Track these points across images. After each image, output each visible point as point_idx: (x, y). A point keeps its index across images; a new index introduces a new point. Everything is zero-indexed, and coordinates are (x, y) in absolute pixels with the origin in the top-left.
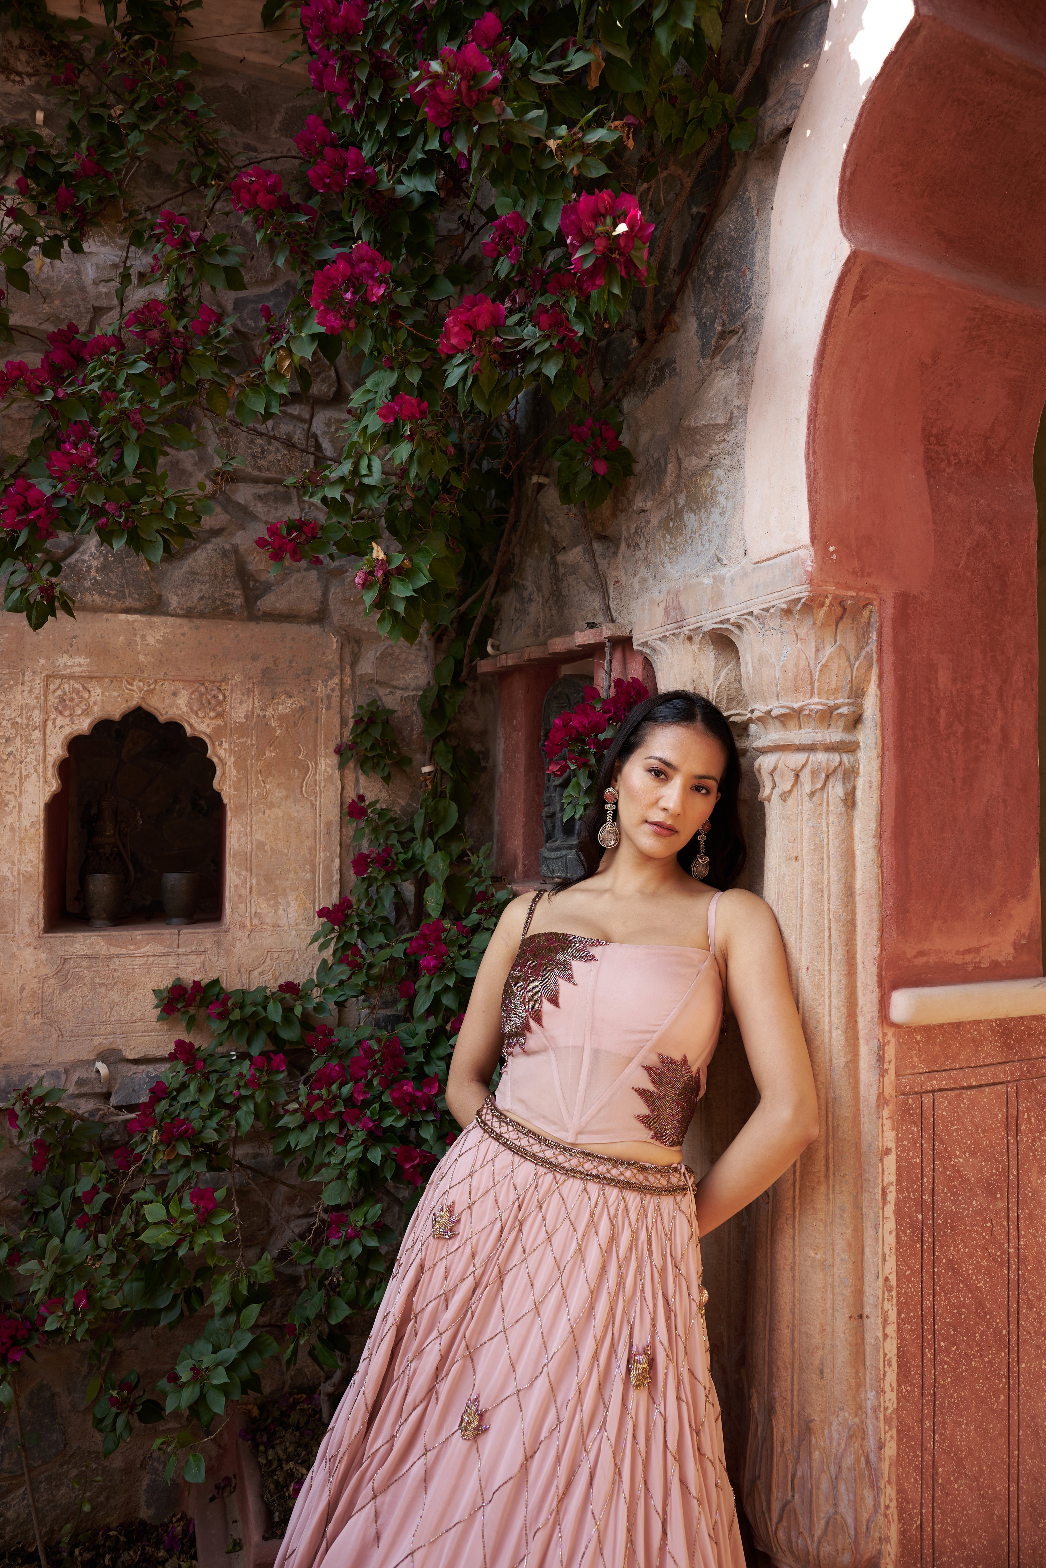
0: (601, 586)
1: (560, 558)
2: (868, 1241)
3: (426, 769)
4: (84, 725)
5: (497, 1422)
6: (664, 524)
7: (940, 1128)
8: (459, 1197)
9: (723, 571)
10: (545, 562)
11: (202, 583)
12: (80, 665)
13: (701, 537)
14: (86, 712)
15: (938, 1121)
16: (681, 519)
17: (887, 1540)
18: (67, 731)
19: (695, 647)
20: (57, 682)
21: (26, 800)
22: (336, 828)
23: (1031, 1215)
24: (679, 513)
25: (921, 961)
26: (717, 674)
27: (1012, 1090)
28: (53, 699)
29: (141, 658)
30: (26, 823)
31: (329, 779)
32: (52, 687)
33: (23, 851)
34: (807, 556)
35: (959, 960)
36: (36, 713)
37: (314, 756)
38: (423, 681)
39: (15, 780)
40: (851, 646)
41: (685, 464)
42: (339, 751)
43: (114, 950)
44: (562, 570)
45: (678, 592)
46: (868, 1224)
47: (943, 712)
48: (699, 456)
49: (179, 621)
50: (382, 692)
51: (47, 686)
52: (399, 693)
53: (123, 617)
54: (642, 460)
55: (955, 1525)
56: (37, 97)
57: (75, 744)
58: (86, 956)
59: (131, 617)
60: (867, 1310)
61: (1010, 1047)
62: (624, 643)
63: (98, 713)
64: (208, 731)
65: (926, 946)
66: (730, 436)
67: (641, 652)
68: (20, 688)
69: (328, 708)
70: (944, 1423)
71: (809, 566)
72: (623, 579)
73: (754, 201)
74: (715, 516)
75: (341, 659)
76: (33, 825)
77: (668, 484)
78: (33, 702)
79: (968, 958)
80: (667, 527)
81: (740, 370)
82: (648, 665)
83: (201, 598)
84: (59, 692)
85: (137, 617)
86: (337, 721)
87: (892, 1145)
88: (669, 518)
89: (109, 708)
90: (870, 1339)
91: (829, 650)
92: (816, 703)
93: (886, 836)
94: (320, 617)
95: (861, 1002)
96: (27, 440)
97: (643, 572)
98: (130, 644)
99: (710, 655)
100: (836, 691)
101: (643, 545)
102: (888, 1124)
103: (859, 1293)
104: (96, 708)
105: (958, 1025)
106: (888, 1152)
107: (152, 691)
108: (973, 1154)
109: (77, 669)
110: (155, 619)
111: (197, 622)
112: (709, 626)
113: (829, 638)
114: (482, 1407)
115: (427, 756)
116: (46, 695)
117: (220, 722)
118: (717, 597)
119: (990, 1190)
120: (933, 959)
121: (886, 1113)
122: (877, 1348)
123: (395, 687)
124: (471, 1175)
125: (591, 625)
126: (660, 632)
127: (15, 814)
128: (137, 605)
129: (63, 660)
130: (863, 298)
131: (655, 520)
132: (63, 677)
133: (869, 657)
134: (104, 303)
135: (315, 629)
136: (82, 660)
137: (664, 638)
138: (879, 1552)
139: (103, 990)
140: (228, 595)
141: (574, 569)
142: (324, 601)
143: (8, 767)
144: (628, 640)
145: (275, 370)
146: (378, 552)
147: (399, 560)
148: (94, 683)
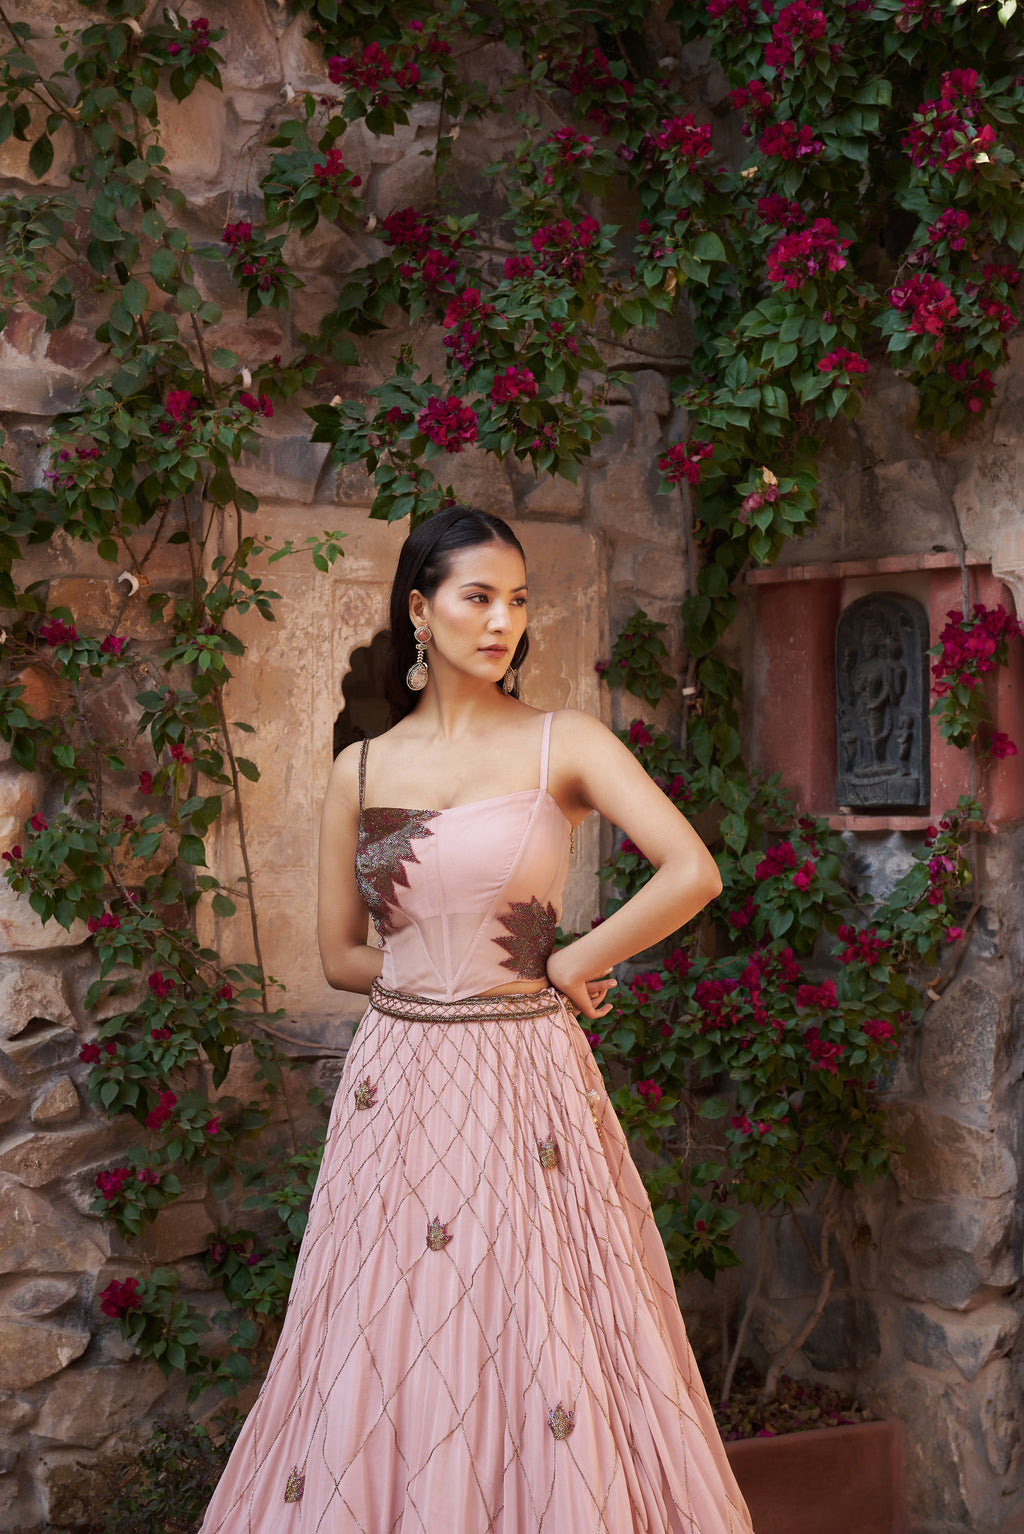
0: (950, 512)
1: (879, 471)
3: (688, 691)
4: (366, 636)
8: (372, 1070)
10: (851, 471)
11: (475, 477)
12: (364, 569)
14: (369, 623)
18: (352, 642)
20: (343, 587)
21: (318, 719)
28: (339, 608)
30: (319, 744)
31: (589, 701)
32: (338, 593)
33: (316, 777)
36: (326, 622)
37: (574, 675)
38: (680, 590)
39: (307, 698)
42: (601, 670)
44: (882, 485)
50: (642, 604)
51: (334, 592)
52: (658, 604)
57: (359, 656)
62: (982, 571)
63: (379, 623)
67: (1001, 580)
68: (311, 594)
69: (588, 620)
72: (977, 506)
75: (599, 564)
76: (324, 747)
78: (322, 610)
82: (1007, 591)
83: (476, 495)
84: (345, 599)
86: (596, 635)
94: (579, 518)
96: (318, 316)
97: (1005, 503)
101: (1005, 478)
104: (377, 618)
109: (362, 573)
115: (689, 676)
116: (333, 602)
123: (655, 597)
124: (379, 1050)
125: (939, 549)
127: (308, 735)
129: (349, 563)
131: (1022, 457)
132: (348, 582)
134: (382, 160)
135: (574, 530)
136: (365, 563)
140: (500, 491)
141: (898, 485)
142: (586, 499)
143: (301, 682)
144: (986, 569)
145: (660, 287)
146: (769, 477)
147: (789, 486)
148: (375, 589)
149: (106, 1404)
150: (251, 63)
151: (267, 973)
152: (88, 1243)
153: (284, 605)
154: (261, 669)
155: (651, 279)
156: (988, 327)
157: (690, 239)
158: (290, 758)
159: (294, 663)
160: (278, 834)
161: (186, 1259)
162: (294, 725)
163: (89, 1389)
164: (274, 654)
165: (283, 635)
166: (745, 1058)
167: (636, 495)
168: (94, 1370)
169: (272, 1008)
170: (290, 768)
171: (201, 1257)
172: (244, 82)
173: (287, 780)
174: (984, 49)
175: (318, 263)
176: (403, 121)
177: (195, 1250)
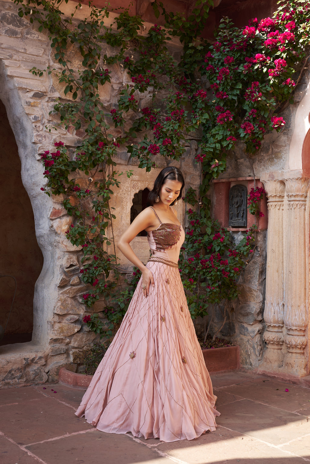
0: (252, 169)
1: (238, 161)
2: (307, 277)
3: (200, 203)
4: (137, 191)
6: (269, 159)
9: (284, 170)
10: (233, 161)
11: (159, 160)
12: (137, 178)
13: (278, 164)
14: (138, 188)
16: (273, 159)
17: (309, 322)
18: (134, 192)
19: (276, 183)
20: (133, 181)
21: (128, 207)
22: (182, 216)
24: (273, 158)
26: (280, 187)
28: (132, 185)
29: (148, 177)
31: (180, 205)
34: (302, 171)
36: (129, 188)
38: (199, 184)
39: (126, 203)
40: (306, 185)
41: (274, 149)
43: (143, 241)
44: (239, 163)
45: (272, 172)
46: (307, 275)
48: (278, 149)
50: (191, 186)
51: (131, 182)
52: (194, 186)
54: (262, 146)
56: (131, 51)
57: (136, 195)
58: (138, 242)
60: (307, 288)
62: (258, 180)
63: (140, 189)
66: (285, 148)
67: (262, 182)
68: (127, 182)
71: (302, 173)
72: (257, 168)
73: (291, 110)
74: (282, 161)
76: (129, 212)
77: (270, 152)
78: (129, 186)
80: (269, 160)
81: (287, 137)
82: (263, 184)
83: (159, 164)
88: (270, 159)
89: (142, 187)
90: (307, 292)
91: (303, 185)
92: (301, 194)
95: (306, 241)
96: (129, 128)
97: (263, 167)
98: (146, 173)
99: (279, 185)
100: (304, 192)
101: (263, 162)
103: (305, 285)
107: (149, 184)
111: (158, 169)
112: (280, 179)
115: (200, 200)
118: (282, 175)
122: (308, 293)
125: (250, 176)
126: (268, 179)
127: (125, 210)
129: (134, 177)
131: (266, 158)
132: (134, 180)
133: (309, 187)
134: (142, 98)
136: (137, 177)
137: (269, 180)
138: (308, 324)
139: (140, 249)
140: (164, 163)
141: (242, 163)
142: (181, 165)
143: (124, 200)
144: (259, 180)
145: (196, 123)
146: (217, 161)
147: (221, 163)
148: (139, 182)
149: (84, 339)
150: (116, 78)
151: (117, 257)
152: (81, 308)
153: (122, 185)
154: (116, 197)
155: (194, 122)
156: (260, 132)
157: (202, 114)
158: (122, 214)
159: (123, 196)
160: (119, 229)
161: (100, 312)
162: (123, 208)
163: (81, 337)
164: (119, 194)
165: (121, 190)
166: (210, 275)
167: (191, 165)
168: (82, 333)
169: (118, 264)
170: (122, 217)
171: (103, 312)
172: (115, 82)
173: (121, 219)
174: (260, 78)
175: (129, 118)
176: (146, 90)
177: (102, 310)
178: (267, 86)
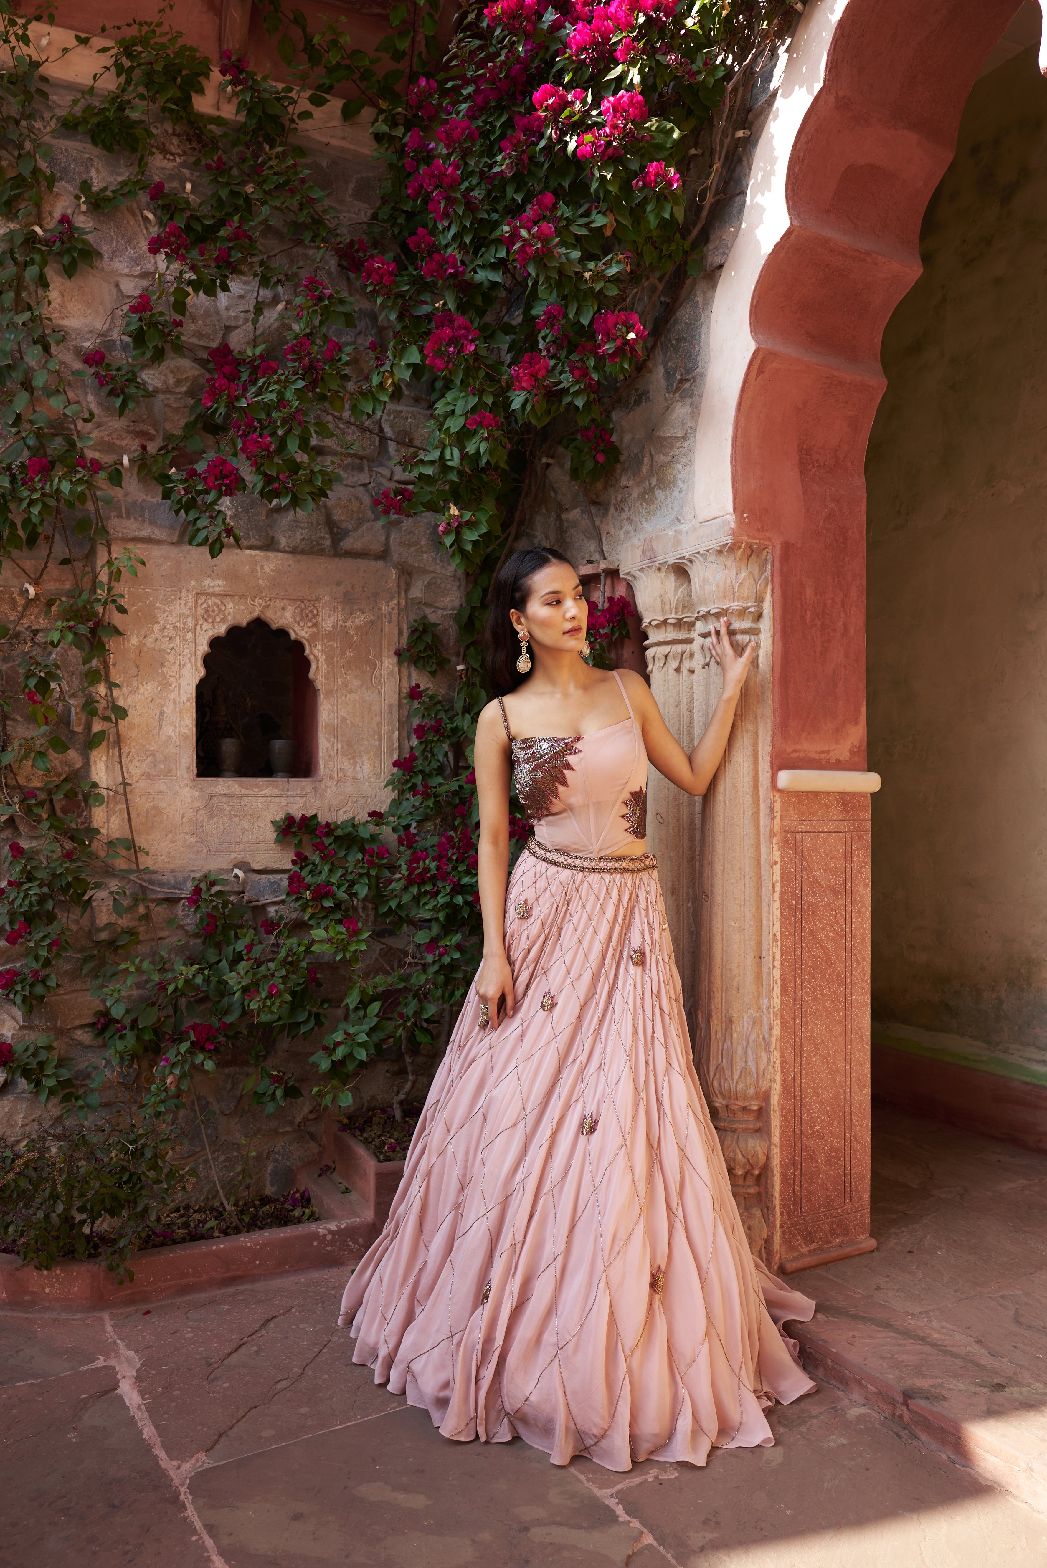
0: (597, 536)
1: (564, 516)
2: (764, 914)
3: (460, 668)
4: (222, 630)
5: (560, 1001)
6: (642, 496)
7: (805, 853)
8: (529, 895)
9: (681, 527)
10: (551, 519)
11: (303, 528)
12: (219, 586)
13: (667, 506)
14: (223, 620)
15: (805, 849)
16: (654, 493)
17: (775, 1081)
18: (210, 633)
19: (662, 575)
20: (203, 598)
21: (184, 682)
22: (395, 709)
23: (859, 911)
24: (652, 490)
25: (795, 755)
26: (676, 591)
27: (848, 837)
28: (200, 611)
29: (261, 582)
30: (184, 698)
31: (391, 674)
32: (200, 602)
33: (182, 718)
34: (731, 519)
35: (817, 757)
36: (190, 620)
37: (380, 656)
38: (457, 604)
39: (176, 668)
40: (756, 572)
41: (656, 458)
42: (398, 653)
43: (244, 792)
44: (566, 524)
45: (651, 540)
46: (764, 905)
47: (809, 612)
48: (666, 454)
49: (286, 556)
50: (428, 611)
51: (196, 601)
52: (440, 612)
53: (248, 552)
54: (625, 453)
55: (814, 1082)
56: (185, 171)
57: (215, 643)
58: (225, 795)
59: (253, 552)
60: (764, 954)
61: (848, 812)
62: (613, 574)
63: (231, 621)
64: (306, 636)
65: (798, 747)
66: (685, 445)
67: (625, 579)
68: (178, 601)
69: (390, 622)
70: (807, 1022)
71: (733, 525)
72: (613, 531)
73: (701, 303)
74: (676, 493)
75: (399, 586)
76: (188, 700)
77: (644, 471)
78: (187, 612)
79: (823, 756)
80: (643, 498)
81: (692, 405)
82: (630, 587)
83: (303, 540)
84: (205, 605)
85: (257, 552)
86: (396, 632)
87: (778, 859)
88: (645, 492)
89: (238, 617)
90: (765, 970)
91: (744, 574)
92: (736, 605)
93: (776, 682)
94: (384, 555)
95: (761, 779)
96: (182, 422)
97: (627, 526)
98: (253, 571)
99: (670, 581)
100: (748, 598)
101: (626, 509)
102: (776, 847)
103: (759, 944)
104: (229, 618)
105: (816, 794)
106: (776, 863)
107: (267, 606)
108: (825, 871)
109: (217, 589)
110: (270, 554)
111: (299, 557)
112: (672, 561)
113: (743, 567)
114: (552, 994)
115: (461, 658)
116: (196, 607)
117: (314, 630)
118: (677, 543)
119: (835, 893)
120: (802, 755)
121: (775, 841)
122: (769, 974)
123: (437, 608)
124: (535, 882)
125: (590, 562)
126: (639, 565)
127: (176, 692)
128: (258, 543)
129: (208, 582)
130: (763, 372)
131: (635, 493)
132: (208, 594)
133: (766, 578)
135: (380, 564)
136: (220, 582)
137: (641, 570)
138: (770, 1087)
139: (237, 819)
140: (321, 538)
141: (574, 524)
142: (387, 544)
143: (171, 658)
144: (617, 572)
145: (381, 385)
146: (454, 511)
147: (468, 515)
148: (228, 599)
149: (19, 1119)
150: (131, 258)
151: (137, 844)
152: (6, 1016)
153: (159, 608)
154: (140, 649)
155: (375, 380)
156: (577, 387)
158: (162, 706)
159: (165, 645)
160: (153, 755)
161: (82, 1027)
162: (165, 685)
163: (6, 1109)
164: (149, 641)
165: (157, 627)
166: (433, 903)
167: (423, 543)
168: (11, 1097)
169: (141, 867)
170: (162, 713)
171: (92, 1025)
172: (126, 271)
173: (160, 720)
175: (184, 389)
177: (88, 1021)
178: (594, 212)
